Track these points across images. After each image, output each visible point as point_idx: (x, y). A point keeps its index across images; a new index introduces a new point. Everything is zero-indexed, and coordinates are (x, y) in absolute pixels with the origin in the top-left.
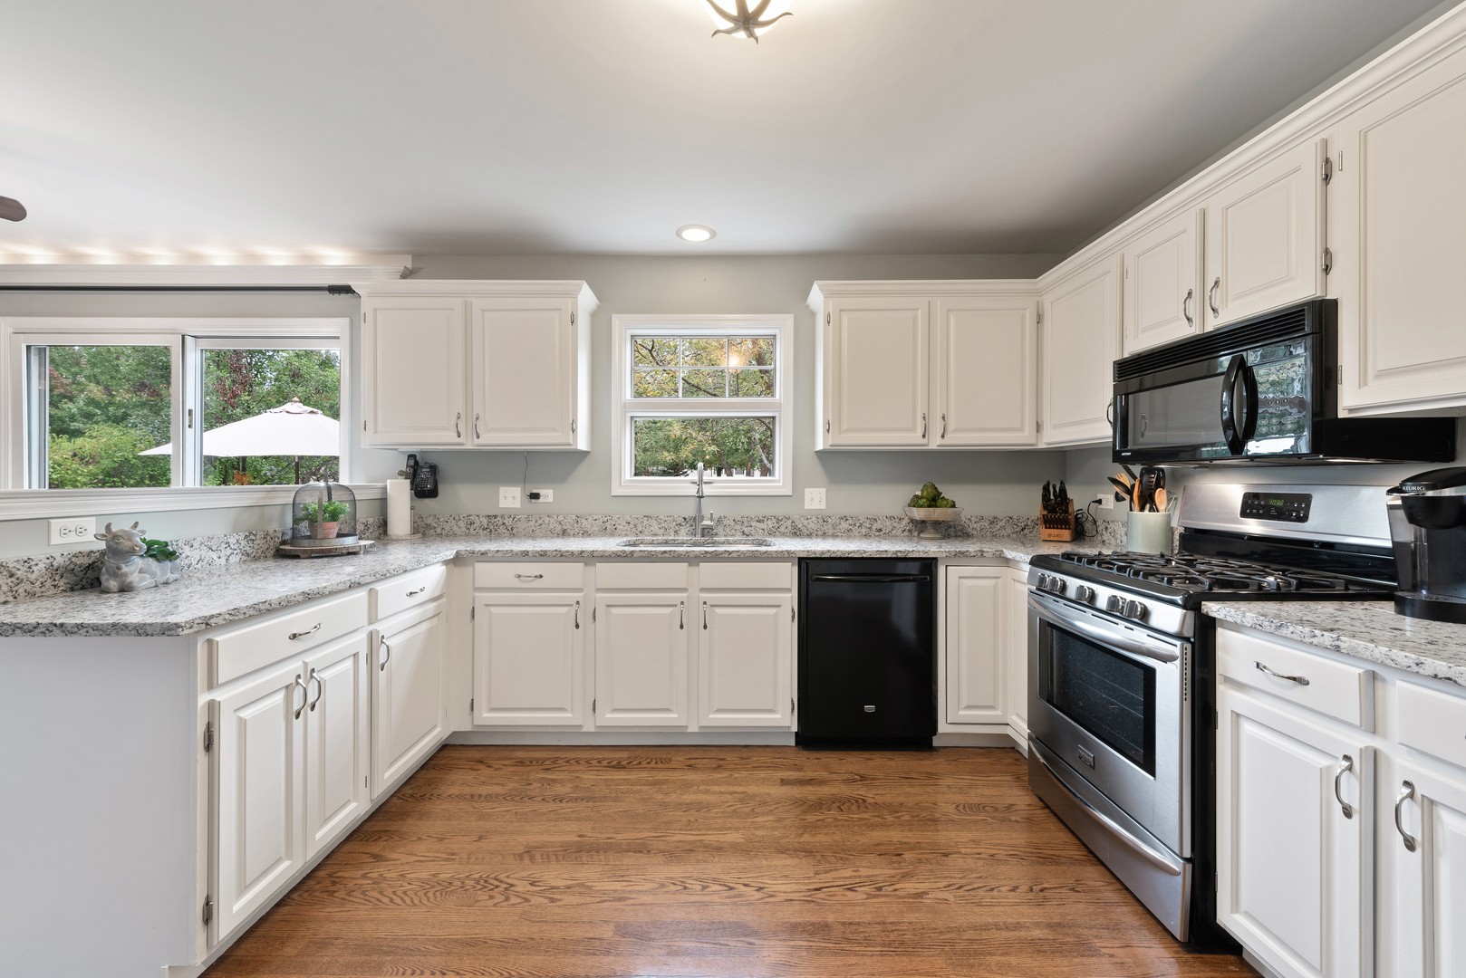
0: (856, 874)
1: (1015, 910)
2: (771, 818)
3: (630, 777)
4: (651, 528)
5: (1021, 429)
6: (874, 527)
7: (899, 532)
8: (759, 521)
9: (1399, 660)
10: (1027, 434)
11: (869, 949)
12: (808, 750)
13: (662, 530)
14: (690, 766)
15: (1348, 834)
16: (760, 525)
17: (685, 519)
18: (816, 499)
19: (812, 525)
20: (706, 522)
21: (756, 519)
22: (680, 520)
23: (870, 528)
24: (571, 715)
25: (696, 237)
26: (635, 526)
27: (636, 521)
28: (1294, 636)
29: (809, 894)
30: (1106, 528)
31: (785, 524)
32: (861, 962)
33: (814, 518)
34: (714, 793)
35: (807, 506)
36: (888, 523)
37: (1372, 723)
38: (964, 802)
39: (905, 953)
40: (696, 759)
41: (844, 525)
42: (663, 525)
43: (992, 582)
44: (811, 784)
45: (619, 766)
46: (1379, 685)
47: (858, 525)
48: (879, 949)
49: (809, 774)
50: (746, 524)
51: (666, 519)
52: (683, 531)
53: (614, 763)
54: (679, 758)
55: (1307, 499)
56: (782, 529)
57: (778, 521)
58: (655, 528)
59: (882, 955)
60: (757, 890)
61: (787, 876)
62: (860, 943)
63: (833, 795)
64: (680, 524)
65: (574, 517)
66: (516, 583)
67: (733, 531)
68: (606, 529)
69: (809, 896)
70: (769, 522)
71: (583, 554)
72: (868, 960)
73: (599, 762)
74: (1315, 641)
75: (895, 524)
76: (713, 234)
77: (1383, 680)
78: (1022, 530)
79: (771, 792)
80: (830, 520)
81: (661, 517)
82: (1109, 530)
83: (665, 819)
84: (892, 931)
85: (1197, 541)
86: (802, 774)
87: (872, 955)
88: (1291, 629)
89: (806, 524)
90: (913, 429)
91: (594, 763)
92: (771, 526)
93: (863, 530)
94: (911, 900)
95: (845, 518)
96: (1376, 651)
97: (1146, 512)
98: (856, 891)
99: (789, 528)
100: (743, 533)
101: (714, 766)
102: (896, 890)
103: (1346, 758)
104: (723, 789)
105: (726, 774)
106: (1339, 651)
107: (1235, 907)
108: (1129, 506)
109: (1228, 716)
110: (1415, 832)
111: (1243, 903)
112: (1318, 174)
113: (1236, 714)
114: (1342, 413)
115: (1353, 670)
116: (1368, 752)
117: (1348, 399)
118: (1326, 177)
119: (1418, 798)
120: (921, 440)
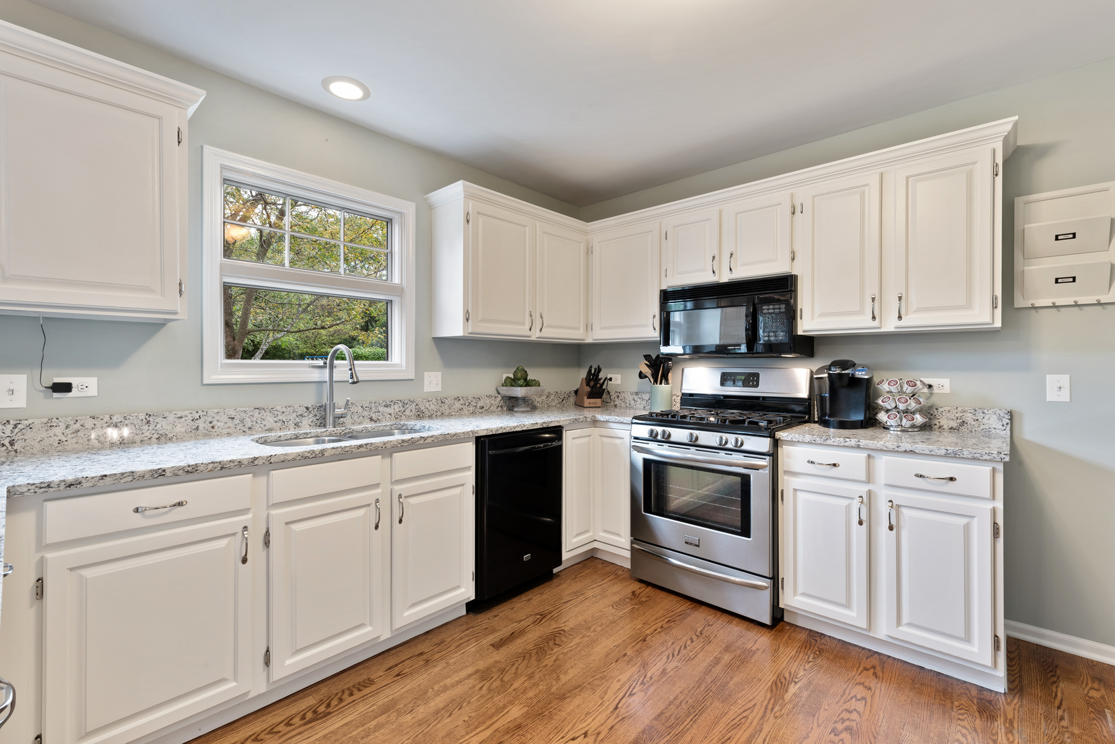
0: (621, 683)
1: (705, 651)
2: (523, 679)
3: (349, 719)
4: (264, 423)
5: (578, 329)
6: (478, 405)
7: (495, 407)
8: (386, 406)
9: (889, 446)
10: (582, 331)
11: (686, 723)
12: (481, 613)
13: (279, 424)
14: (398, 675)
15: (859, 533)
16: (388, 410)
17: (307, 408)
18: (433, 382)
19: (433, 407)
20: (338, 411)
21: (384, 404)
22: (302, 410)
23: (475, 406)
24: (234, 684)
25: (345, 92)
26: (242, 421)
27: (244, 415)
28: (835, 444)
29: (615, 715)
30: (618, 397)
31: (410, 407)
32: (692, 735)
33: (434, 400)
34: (453, 686)
35: (427, 389)
36: (488, 401)
37: (869, 479)
38: (611, 603)
39: (702, 712)
40: (396, 665)
41: (458, 405)
42: (280, 417)
43: (586, 440)
44: (517, 638)
45: (318, 716)
46: (871, 460)
47: (467, 404)
48: (689, 720)
49: (504, 632)
50: (374, 410)
51: (284, 410)
52: (306, 422)
53: (309, 716)
54: (377, 672)
55: (757, 375)
56: (407, 413)
57: (404, 404)
58: (270, 421)
59: (695, 722)
60: (585, 737)
61: (588, 713)
62: (678, 724)
63: (540, 637)
64: (301, 415)
65: (142, 416)
66: (138, 521)
67: (361, 418)
68: (197, 428)
69: (618, 716)
70: (396, 406)
71: (256, 462)
72: (693, 731)
73: (288, 724)
74: (846, 444)
75: (492, 402)
76: (367, 94)
77: (873, 457)
78: (563, 401)
79: (497, 658)
80: (446, 401)
81: (278, 408)
82: (620, 398)
83: (442, 734)
84: (681, 704)
85: (690, 400)
86: (500, 633)
87: (691, 726)
88: (833, 440)
89: (427, 406)
90: (523, 324)
91: (281, 728)
92: (397, 410)
93: (471, 409)
94: (665, 679)
95: (458, 399)
96: (878, 444)
97: (663, 384)
98: (634, 694)
99: (414, 410)
100: (371, 419)
101: (422, 663)
102: (651, 678)
103: (861, 497)
104: (456, 678)
105: (442, 665)
106: (858, 447)
107: (795, 593)
108: (652, 381)
109: (791, 492)
110: (894, 522)
111: (800, 589)
112: (789, 210)
113: (795, 490)
114: (800, 332)
115: (863, 455)
116: (870, 493)
117: (806, 325)
118: (793, 213)
119: (894, 506)
120: (528, 333)
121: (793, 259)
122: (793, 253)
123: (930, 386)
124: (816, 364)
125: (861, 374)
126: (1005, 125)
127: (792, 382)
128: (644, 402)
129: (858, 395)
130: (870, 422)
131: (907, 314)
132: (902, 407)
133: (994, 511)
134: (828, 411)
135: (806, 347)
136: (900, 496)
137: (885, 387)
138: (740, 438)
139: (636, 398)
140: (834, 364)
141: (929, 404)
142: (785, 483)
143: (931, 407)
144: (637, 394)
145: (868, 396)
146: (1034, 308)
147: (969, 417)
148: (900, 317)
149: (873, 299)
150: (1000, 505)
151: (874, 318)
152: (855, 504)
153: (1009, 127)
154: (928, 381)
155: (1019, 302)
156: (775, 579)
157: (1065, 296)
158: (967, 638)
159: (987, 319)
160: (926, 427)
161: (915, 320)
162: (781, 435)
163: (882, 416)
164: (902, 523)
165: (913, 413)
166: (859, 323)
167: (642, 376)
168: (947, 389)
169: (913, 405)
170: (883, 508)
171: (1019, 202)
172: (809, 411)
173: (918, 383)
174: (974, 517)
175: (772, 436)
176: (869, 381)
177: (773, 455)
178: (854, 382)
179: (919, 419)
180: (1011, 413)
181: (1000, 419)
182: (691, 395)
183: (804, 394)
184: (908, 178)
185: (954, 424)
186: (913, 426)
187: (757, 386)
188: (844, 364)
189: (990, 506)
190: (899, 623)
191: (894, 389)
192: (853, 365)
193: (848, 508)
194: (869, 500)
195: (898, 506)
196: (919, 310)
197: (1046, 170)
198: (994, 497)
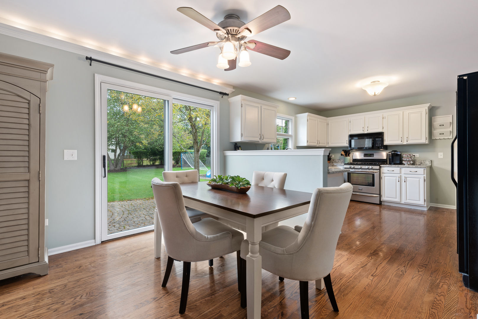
15: (398, 184)
28: (393, 166)
30: (333, 160)
37: (400, 173)
55: (373, 154)
74: (396, 166)
77: (401, 169)
85: (355, 160)
90: (316, 143)
96: (403, 167)
97: (348, 157)
106: (398, 167)
107: (385, 197)
108: (345, 156)
109: (384, 177)
110: (405, 181)
111: (386, 196)
112: (382, 118)
113: (385, 176)
114: (385, 144)
115: (399, 168)
116: (400, 176)
117: (386, 143)
118: (383, 119)
119: (405, 178)
120: (317, 145)
121: (383, 128)
122: (383, 127)
123: (414, 156)
124: (388, 152)
125: (398, 153)
126: (428, 105)
127: (382, 156)
128: (341, 162)
129: (398, 158)
130: (401, 163)
131: (409, 141)
132: (408, 160)
133: (424, 177)
134: (391, 161)
135: (386, 148)
136: (406, 176)
137: (404, 156)
138: (372, 166)
139: (339, 161)
140: (393, 151)
141: (414, 159)
142: (382, 175)
143: (414, 160)
144: (339, 160)
145: (400, 158)
146: (436, 139)
147: (423, 162)
148: (407, 141)
149: (401, 138)
150: (425, 176)
151: (401, 141)
152: (398, 178)
153: (429, 105)
154: (414, 155)
155: (433, 138)
156: (380, 194)
157: (442, 137)
158: (419, 200)
159: (425, 142)
160: (413, 164)
161: (410, 142)
162: (381, 165)
163: (404, 162)
164: (407, 181)
165: (411, 161)
166: (398, 142)
167: (342, 155)
168: (418, 156)
169: (410, 159)
170: (403, 178)
171: (433, 118)
172: (387, 162)
173: (411, 155)
174: (420, 178)
175: (380, 166)
176: (401, 155)
177: (380, 169)
178: (397, 155)
179: (412, 162)
180: (431, 161)
181: (429, 162)
182: (355, 159)
183: (385, 158)
184: (409, 113)
185: (419, 163)
186: (410, 164)
187: (373, 157)
188: (395, 151)
189: (423, 176)
190: (406, 200)
191: (406, 156)
192: (397, 151)
193: (396, 179)
194: (400, 177)
195: (406, 177)
196: (411, 140)
197: (438, 111)
198: (424, 174)
